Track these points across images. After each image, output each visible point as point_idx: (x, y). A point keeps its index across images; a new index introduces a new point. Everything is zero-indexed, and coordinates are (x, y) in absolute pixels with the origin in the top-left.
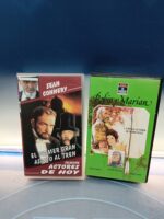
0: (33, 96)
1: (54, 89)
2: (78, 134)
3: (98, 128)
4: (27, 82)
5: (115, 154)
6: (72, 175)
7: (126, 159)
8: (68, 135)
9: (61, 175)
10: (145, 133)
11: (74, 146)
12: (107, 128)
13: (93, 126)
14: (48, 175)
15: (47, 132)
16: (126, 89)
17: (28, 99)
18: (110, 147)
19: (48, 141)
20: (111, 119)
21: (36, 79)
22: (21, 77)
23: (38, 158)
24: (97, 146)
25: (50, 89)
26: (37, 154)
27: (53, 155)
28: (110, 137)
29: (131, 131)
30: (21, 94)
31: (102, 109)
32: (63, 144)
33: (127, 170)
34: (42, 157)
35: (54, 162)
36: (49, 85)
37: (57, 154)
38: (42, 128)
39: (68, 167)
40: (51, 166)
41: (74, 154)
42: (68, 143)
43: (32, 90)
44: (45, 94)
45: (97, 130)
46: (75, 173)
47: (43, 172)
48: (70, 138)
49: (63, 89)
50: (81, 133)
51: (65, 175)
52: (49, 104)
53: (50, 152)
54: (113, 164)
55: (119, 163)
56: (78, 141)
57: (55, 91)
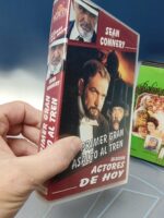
5: (152, 139)
11: (121, 133)
18: (148, 133)
19: (95, 123)
21: (96, 13)
25: (108, 37)
28: (150, 124)
36: (109, 31)
39: (114, 166)
40: (94, 169)
46: (120, 175)
49: (121, 44)
52: (105, 61)
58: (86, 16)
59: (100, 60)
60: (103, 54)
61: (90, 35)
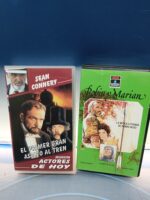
0: (21, 90)
1: (43, 82)
2: (68, 128)
3: (90, 122)
4: (15, 75)
5: (106, 148)
6: (63, 169)
7: (119, 153)
8: (59, 129)
9: (52, 169)
10: (139, 128)
11: (64, 141)
12: (98, 122)
13: (85, 120)
14: (38, 169)
15: (36, 126)
16: (118, 82)
17: (17, 92)
18: (102, 141)
19: (38, 136)
20: (103, 113)
21: (25, 72)
22: (9, 69)
23: (28, 152)
24: (88, 140)
25: (39, 82)
26: (27, 149)
27: (43, 150)
28: (102, 131)
29: (124, 125)
30: (8, 87)
31: (94, 103)
32: (53, 139)
33: (119, 164)
34: (31, 152)
35: (44, 157)
36: (38, 78)
37: (47, 148)
38: (32, 123)
39: (59, 161)
40: (41, 161)
41: (65, 148)
42: (58, 137)
43: (21, 83)
44: (34, 87)
45: (89, 125)
46: (66, 167)
47: (33, 167)
48: (61, 132)
49: (53, 82)
50: (71, 127)
51: (56, 169)
52: (38, 98)
53: (40, 146)
54: (105, 158)
55: (111, 158)
56: (68, 135)
57: (45, 85)
58: (18, 78)
59: (34, 99)
60: (35, 95)
61: (23, 87)
